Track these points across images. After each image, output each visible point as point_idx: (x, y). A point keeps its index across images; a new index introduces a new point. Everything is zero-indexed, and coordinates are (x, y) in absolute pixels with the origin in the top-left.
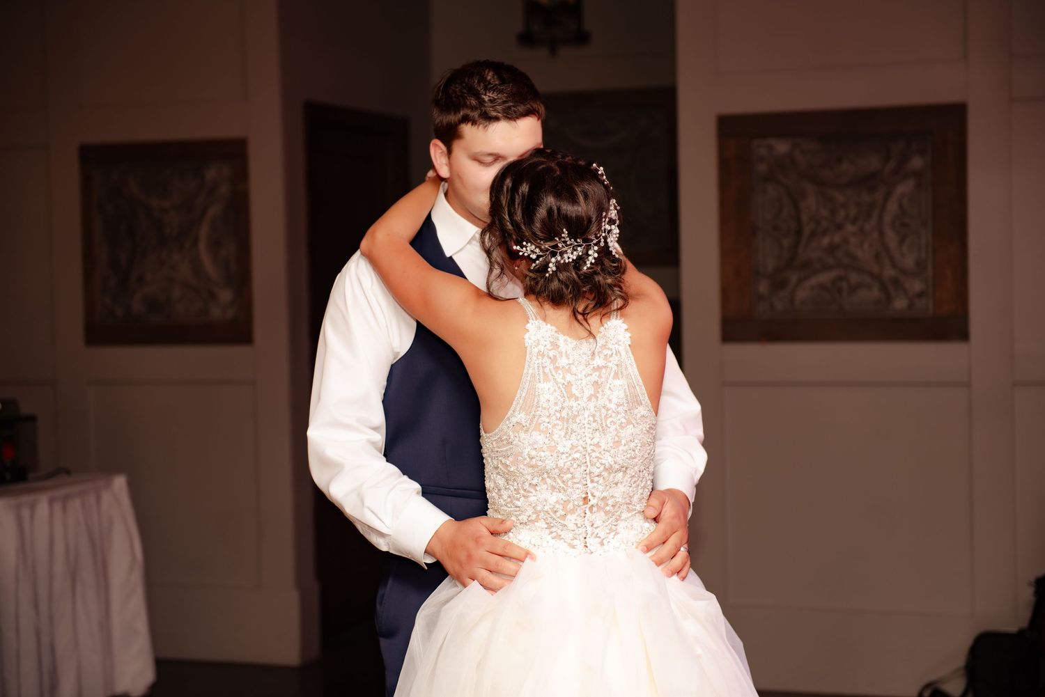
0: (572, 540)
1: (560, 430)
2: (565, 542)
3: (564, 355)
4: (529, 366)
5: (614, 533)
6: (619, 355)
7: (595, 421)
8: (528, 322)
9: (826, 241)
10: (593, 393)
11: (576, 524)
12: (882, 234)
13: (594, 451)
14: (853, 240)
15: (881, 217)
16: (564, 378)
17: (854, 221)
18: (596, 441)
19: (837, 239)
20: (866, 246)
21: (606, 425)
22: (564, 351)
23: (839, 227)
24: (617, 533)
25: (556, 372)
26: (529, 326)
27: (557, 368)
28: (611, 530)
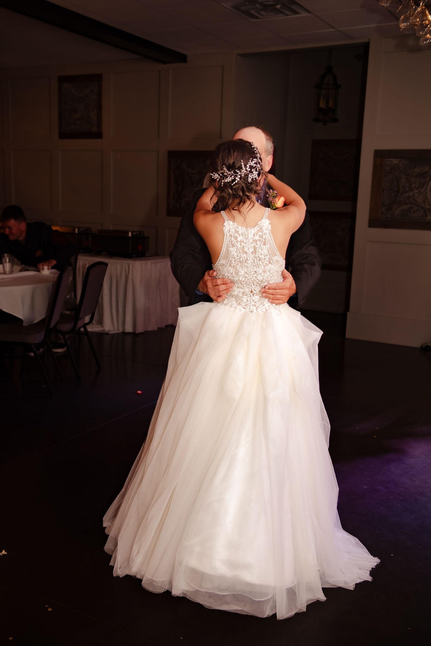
0: (245, 306)
1: (240, 266)
2: (242, 306)
3: (241, 235)
4: (225, 241)
5: (262, 305)
6: (266, 235)
7: (254, 262)
8: (225, 222)
9: (407, 195)
10: (253, 250)
11: (247, 300)
12: (426, 193)
13: (254, 274)
14: (416, 195)
15: (427, 187)
16: (241, 245)
17: (417, 189)
18: (255, 270)
19: (411, 194)
20: (421, 197)
21: (259, 264)
22: (241, 234)
23: (412, 190)
24: (264, 305)
25: (237, 243)
26: (225, 224)
27: (237, 242)
28: (261, 304)
